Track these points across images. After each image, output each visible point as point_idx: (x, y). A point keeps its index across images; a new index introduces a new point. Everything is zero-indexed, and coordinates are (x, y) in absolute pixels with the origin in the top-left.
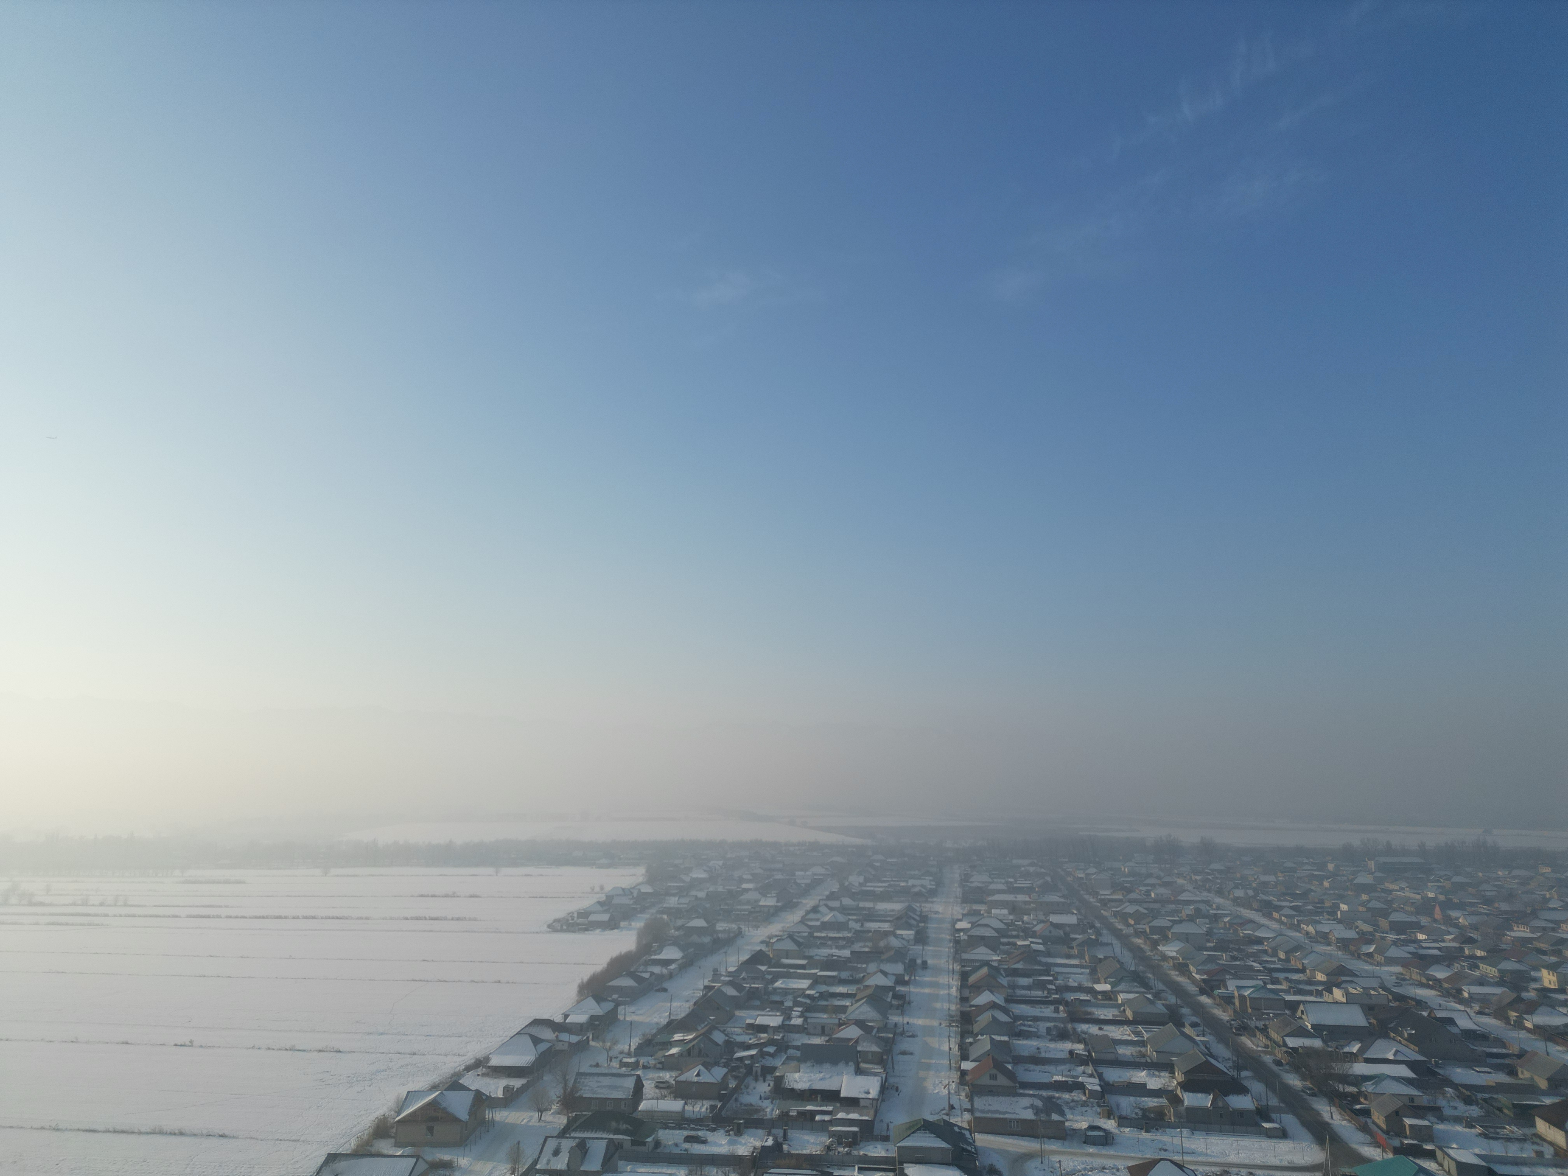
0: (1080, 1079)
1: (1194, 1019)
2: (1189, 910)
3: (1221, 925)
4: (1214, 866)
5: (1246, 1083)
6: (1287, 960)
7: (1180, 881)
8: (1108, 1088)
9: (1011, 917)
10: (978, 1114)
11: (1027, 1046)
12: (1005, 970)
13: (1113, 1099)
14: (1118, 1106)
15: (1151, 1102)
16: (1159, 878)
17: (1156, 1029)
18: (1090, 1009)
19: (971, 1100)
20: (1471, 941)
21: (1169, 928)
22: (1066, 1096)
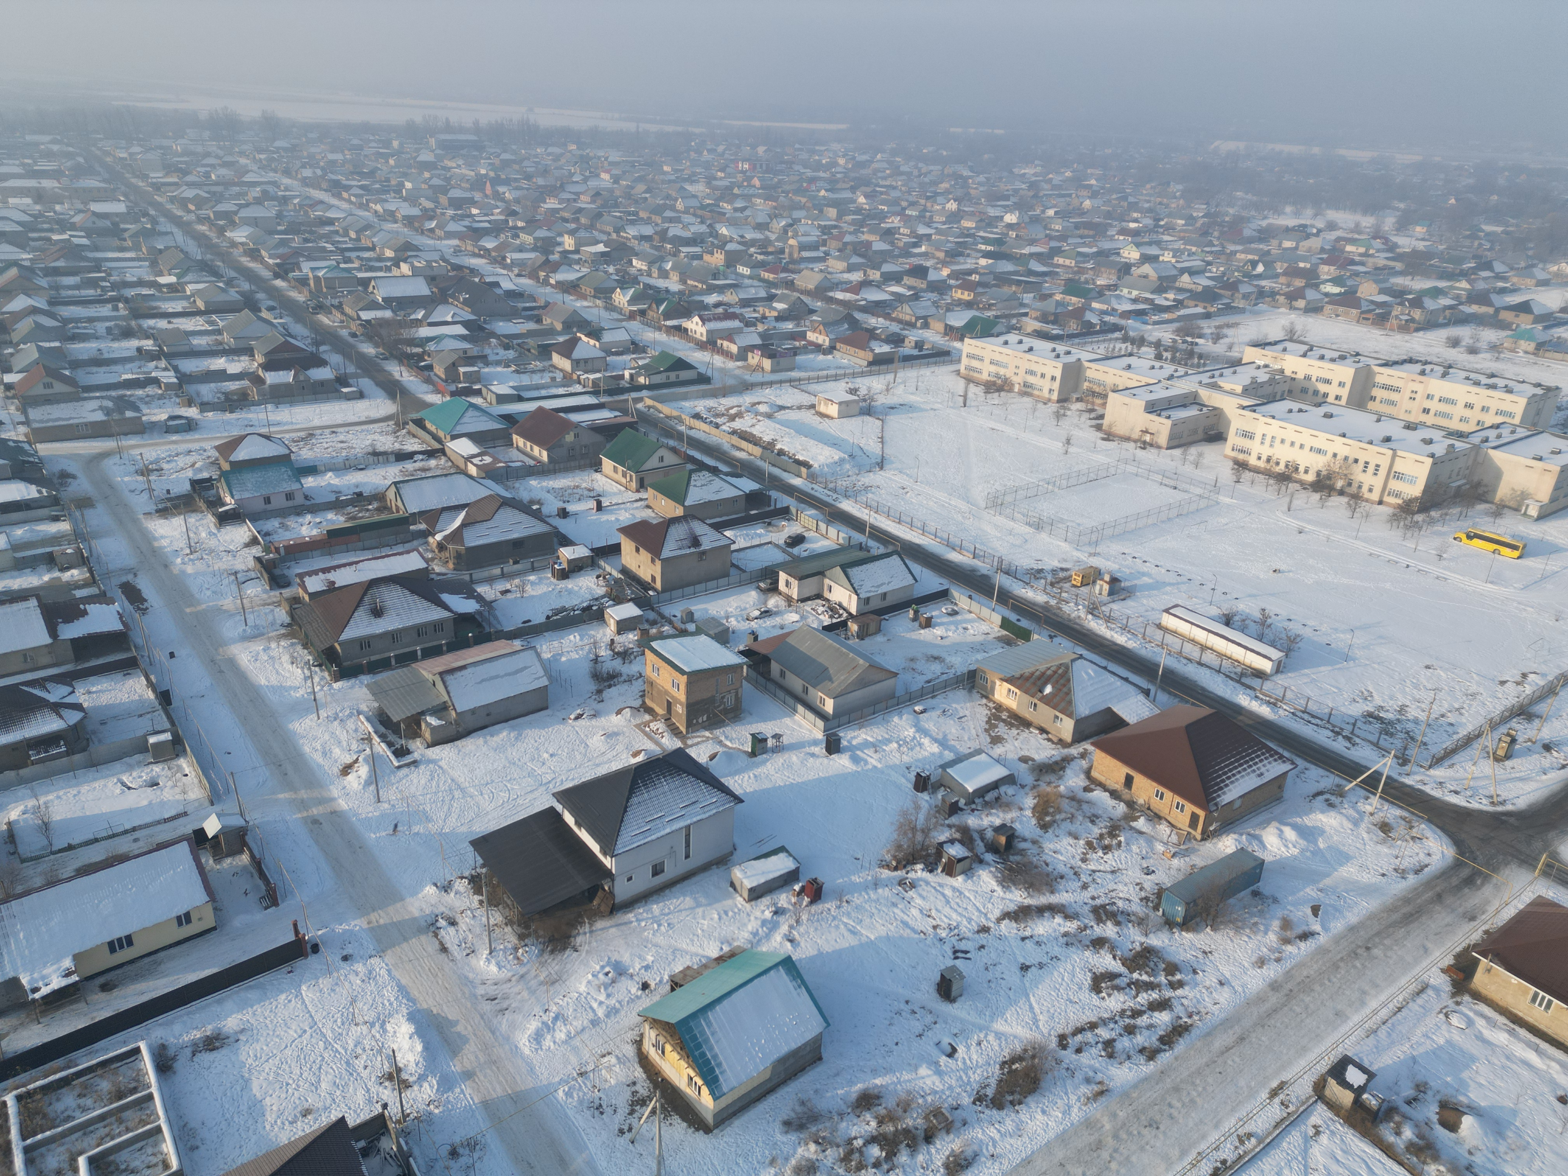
0: (153, 374)
1: (271, 303)
2: (256, 192)
3: (291, 207)
4: (279, 144)
5: (325, 356)
6: (358, 239)
7: (243, 161)
8: (184, 379)
9: (38, 207)
10: (36, 425)
11: (83, 349)
12: (41, 269)
13: (192, 389)
14: (198, 394)
15: (233, 386)
16: (217, 157)
17: (231, 317)
18: (154, 304)
19: (24, 412)
20: (514, 213)
21: (236, 213)
22: (140, 392)
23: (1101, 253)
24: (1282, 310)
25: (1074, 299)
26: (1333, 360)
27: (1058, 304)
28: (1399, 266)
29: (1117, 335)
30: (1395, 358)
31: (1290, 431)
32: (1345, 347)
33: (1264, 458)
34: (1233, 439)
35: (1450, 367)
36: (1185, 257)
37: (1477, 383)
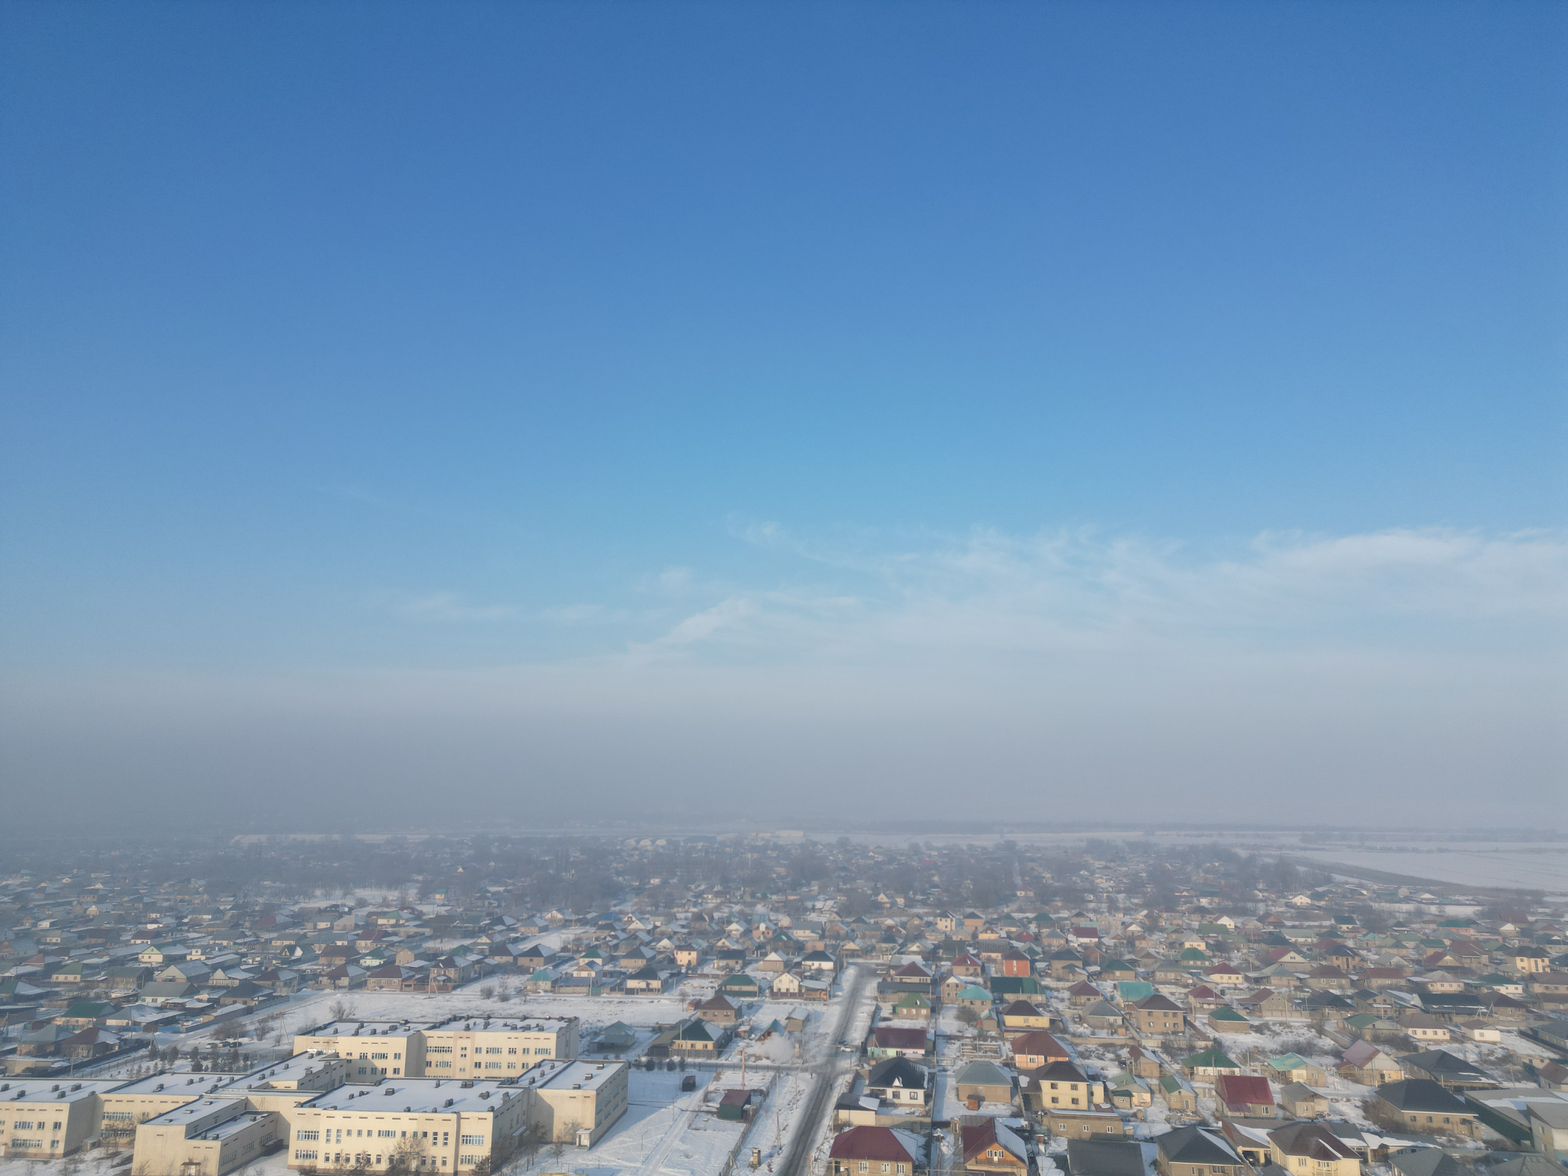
23: (113, 962)
24: (327, 991)
25: (82, 1020)
26: (385, 1033)
27: (60, 1029)
28: (427, 931)
29: (143, 1052)
30: (440, 1019)
31: (355, 1120)
32: (393, 1017)
33: (332, 1157)
34: (295, 1144)
35: (489, 1017)
36: (216, 952)
37: (514, 1028)
